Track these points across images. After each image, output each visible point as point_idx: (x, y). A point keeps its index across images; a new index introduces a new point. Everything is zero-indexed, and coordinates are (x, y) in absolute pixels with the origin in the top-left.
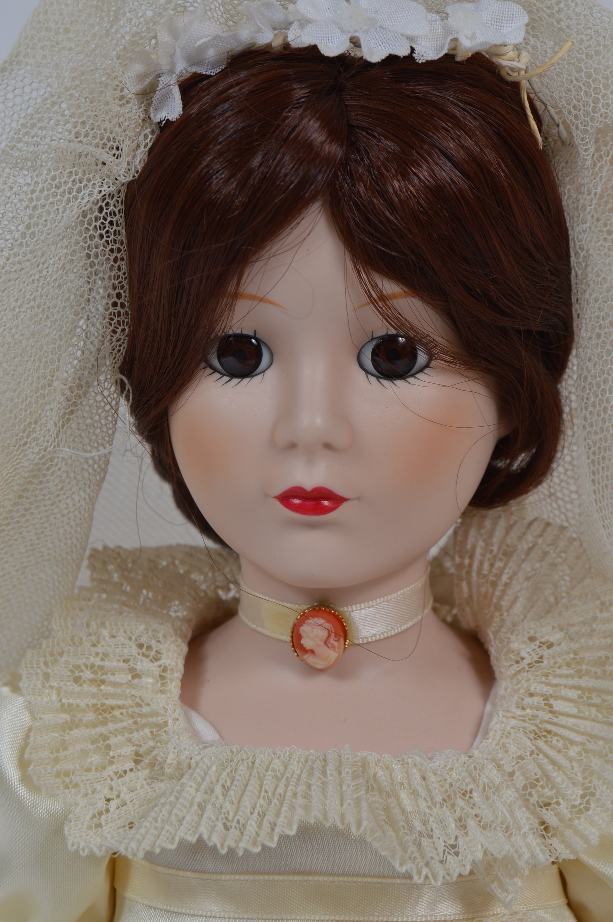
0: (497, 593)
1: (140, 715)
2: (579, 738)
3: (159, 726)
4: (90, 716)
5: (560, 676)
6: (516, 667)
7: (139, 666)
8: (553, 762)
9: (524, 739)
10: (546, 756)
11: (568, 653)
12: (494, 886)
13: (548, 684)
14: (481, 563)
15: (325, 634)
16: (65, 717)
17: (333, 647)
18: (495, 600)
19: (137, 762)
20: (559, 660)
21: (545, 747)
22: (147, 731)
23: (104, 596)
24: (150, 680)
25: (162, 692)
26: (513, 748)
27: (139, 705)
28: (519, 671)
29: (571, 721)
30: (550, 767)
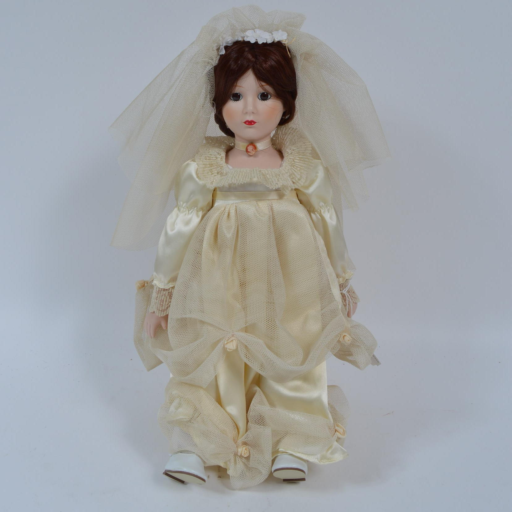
0: (284, 141)
1: (218, 165)
2: (299, 166)
3: (221, 167)
4: (208, 166)
5: (296, 155)
6: (288, 154)
7: (217, 156)
8: (294, 171)
9: (289, 166)
10: (293, 170)
11: (297, 151)
12: (284, 191)
13: (294, 157)
14: (281, 136)
15: (252, 149)
16: (204, 166)
17: (254, 151)
18: (283, 143)
19: (218, 174)
20: (296, 152)
21: (293, 168)
22: (219, 168)
23: (209, 145)
24: (219, 159)
25: (222, 161)
26: (287, 168)
27: (217, 163)
28: (288, 155)
29: (298, 163)
30: (294, 172)
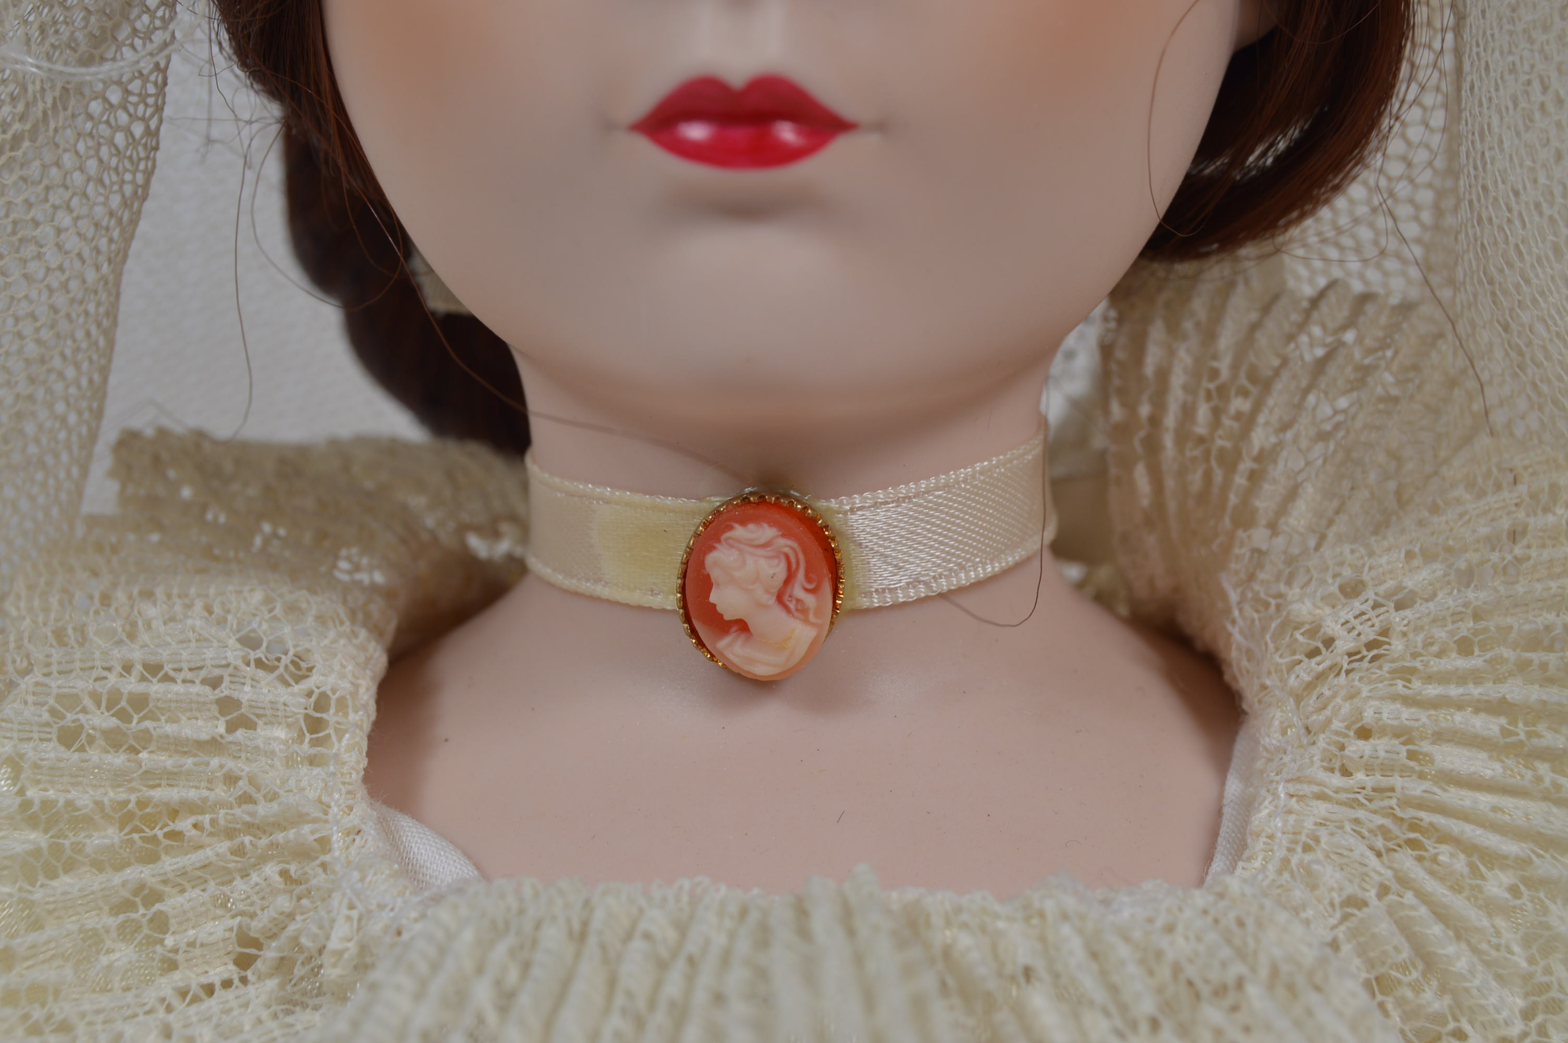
1: (252, 828)
2: (1511, 848)
3: (303, 853)
4: (110, 835)
5: (1443, 678)
7: (246, 694)
8: (1441, 915)
9: (1361, 849)
10: (1423, 896)
15: (780, 571)
16: (36, 838)
17: (803, 611)
19: (244, 962)
21: (1417, 872)
22: (271, 870)
23: (155, 537)
24: (280, 733)
25: (313, 761)
26: (1330, 875)
27: (246, 799)
29: (1485, 800)
30: (1437, 929)
